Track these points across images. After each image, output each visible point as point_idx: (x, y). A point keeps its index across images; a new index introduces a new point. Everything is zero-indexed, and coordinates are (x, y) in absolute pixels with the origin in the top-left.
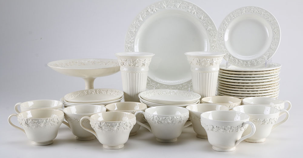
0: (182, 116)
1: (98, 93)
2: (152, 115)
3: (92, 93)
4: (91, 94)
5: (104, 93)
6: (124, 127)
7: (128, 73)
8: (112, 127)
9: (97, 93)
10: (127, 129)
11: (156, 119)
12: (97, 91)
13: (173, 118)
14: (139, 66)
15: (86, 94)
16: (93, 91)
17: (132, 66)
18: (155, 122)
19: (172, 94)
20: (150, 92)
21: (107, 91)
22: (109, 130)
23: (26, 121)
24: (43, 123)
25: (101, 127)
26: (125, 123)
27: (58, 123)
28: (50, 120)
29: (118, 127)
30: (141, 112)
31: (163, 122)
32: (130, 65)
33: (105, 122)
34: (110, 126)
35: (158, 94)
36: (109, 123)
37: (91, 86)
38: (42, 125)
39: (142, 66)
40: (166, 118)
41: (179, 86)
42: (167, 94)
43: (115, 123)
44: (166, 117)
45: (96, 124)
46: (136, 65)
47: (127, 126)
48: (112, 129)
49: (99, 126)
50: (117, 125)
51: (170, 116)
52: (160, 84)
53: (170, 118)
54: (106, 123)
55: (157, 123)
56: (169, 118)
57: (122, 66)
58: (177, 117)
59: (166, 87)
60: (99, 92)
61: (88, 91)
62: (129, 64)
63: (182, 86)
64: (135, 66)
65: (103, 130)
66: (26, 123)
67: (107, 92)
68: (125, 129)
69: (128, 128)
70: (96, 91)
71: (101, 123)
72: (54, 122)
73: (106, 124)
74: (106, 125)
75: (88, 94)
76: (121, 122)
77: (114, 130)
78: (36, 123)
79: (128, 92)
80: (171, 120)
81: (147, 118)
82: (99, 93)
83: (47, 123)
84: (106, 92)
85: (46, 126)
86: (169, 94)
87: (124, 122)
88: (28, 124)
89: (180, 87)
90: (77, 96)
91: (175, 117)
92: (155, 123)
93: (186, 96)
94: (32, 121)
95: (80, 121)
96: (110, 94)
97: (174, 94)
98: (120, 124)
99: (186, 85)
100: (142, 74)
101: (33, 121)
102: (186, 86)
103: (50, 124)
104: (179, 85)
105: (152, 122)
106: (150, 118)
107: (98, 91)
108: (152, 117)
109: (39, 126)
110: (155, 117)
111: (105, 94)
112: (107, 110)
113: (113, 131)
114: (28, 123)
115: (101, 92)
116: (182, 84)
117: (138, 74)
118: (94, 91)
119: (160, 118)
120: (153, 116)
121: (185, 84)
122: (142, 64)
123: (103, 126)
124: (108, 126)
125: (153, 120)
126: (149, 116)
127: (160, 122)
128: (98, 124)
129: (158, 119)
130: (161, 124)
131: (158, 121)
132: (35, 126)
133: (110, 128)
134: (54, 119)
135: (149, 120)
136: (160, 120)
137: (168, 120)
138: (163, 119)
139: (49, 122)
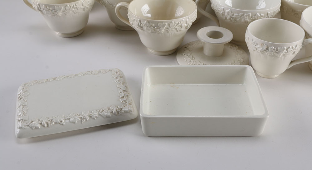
0: (269, 12)
2: (223, 8)
6: (176, 29)
8: (158, 28)
11: (228, 14)
13: (255, 15)
18: (226, 17)
22: (152, 32)
23: (38, 6)
24: (61, 11)
26: (178, 23)
27: (84, 9)
28: (71, 7)
29: (167, 29)
31: (238, 20)
33: (147, 21)
34: (154, 27)
36: (153, 22)
38: (60, 14)
40: (243, 15)
43: (162, 23)
44: (244, 12)
45: (134, 20)
47: (181, 27)
49: (138, 24)
50: (166, 26)
51: (250, 12)
53: (250, 16)
54: (149, 22)
56: (249, 15)
58: (262, 14)
65: (144, 31)
68: (177, 31)
69: (183, 29)
71: (141, 21)
72: (78, 9)
73: (148, 24)
76: (171, 22)
77: (161, 33)
78: (52, 10)
80: (252, 17)
81: (215, 8)
83: (67, 11)
85: (66, 15)
87: (176, 22)
88: (41, 11)
91: (258, 14)
94: (46, 8)
95: (115, 6)
98: (171, 24)
101: (46, 7)
103: (71, 12)
105: (222, 16)
106: (219, 11)
109: (56, 14)
110: (227, 11)
113: (159, 34)
114: (41, 9)
119: (235, 14)
120: (224, 9)
123: (144, 25)
124: (151, 26)
125: (223, 14)
126: (218, 8)
127: (233, 19)
128: (136, 22)
129: (231, 14)
130: (235, 22)
131: (231, 18)
132: (51, 14)
133: (155, 30)
134: (76, 5)
135: (217, 12)
136: (234, 16)
137: (246, 18)
138: (238, 15)
139: (70, 9)
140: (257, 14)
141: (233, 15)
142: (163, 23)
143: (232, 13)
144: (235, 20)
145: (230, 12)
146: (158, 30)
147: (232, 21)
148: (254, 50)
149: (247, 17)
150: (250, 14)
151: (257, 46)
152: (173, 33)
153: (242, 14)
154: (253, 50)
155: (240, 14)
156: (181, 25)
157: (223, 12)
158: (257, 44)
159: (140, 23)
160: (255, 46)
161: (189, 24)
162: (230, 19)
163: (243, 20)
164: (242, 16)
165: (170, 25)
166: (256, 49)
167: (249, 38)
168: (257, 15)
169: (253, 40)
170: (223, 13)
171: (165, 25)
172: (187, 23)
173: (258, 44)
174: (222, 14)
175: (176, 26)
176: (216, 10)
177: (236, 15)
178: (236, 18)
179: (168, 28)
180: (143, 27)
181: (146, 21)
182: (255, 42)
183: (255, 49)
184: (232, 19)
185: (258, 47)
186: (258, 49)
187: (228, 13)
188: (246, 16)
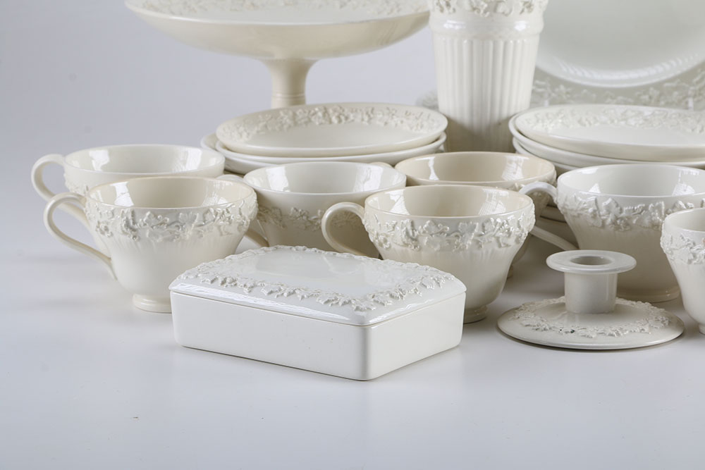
1: (335, 120)
2: (592, 199)
3: (310, 121)
4: (306, 123)
5: (358, 120)
6: (497, 238)
7: (465, 41)
8: (457, 236)
9: (331, 122)
10: (507, 245)
11: (609, 212)
12: (331, 111)
13: (674, 207)
14: (512, 14)
15: (290, 127)
16: (315, 113)
17: (485, 12)
18: (604, 222)
19: (632, 122)
20: (547, 115)
21: (370, 113)
22: (442, 249)
23: (130, 217)
24: (193, 225)
25: (416, 240)
26: (503, 224)
27: (241, 225)
28: (216, 215)
29: (479, 239)
30: (543, 186)
31: (634, 221)
32: (474, 9)
33: (432, 220)
34: (448, 235)
35: (580, 121)
36: (445, 223)
37: (296, 95)
38: (189, 232)
39: (523, 11)
40: (645, 208)
41: (645, 93)
42: (612, 121)
43: (468, 223)
44: (648, 201)
45: (392, 227)
46: (501, 9)
47: (509, 233)
48: (458, 245)
49: (407, 233)
50: (476, 231)
51: (662, 199)
52: (567, 84)
53: (663, 208)
54: (435, 222)
55: (611, 229)
56: (659, 207)
57: (442, 11)
58: (689, 204)
59: (594, 95)
60: (339, 117)
61: (295, 114)
62: (472, 6)
63: (661, 95)
64: (495, 10)
65: (420, 249)
66: (127, 225)
67: (370, 118)
68: (500, 246)
69: (512, 241)
70: (326, 112)
71: (416, 224)
72: (230, 223)
73: (434, 227)
74: (434, 229)
75: (296, 123)
76: (488, 220)
77: (463, 249)
78: (169, 225)
79: (463, 115)
80: (666, 213)
81: (570, 207)
82: (340, 121)
83: (205, 227)
84: (366, 118)
85: (202, 236)
86: (623, 123)
87: (499, 220)
88: (134, 230)
89: (650, 98)
90: (258, 132)
91: (681, 204)
92: (603, 225)
93: (693, 130)
94: (153, 219)
96: (386, 123)
97: (641, 122)
98: (487, 225)
99: (676, 88)
100: (519, 41)
101: (156, 216)
102: (676, 93)
103: (215, 228)
104: (645, 89)
105: (592, 221)
106: (583, 209)
107: (335, 111)
108: (590, 206)
109: (178, 236)
110: (603, 204)
111: (365, 123)
112: (410, 183)
113: (458, 252)
114: (136, 227)
115: (347, 118)
116: (658, 86)
117: (506, 44)
118: (320, 114)
119: (625, 209)
120: (596, 201)
121: (674, 84)
122: (521, 4)
123: (424, 232)
124: (441, 233)
125: (595, 215)
126: (581, 202)
127: (623, 222)
128: (402, 228)
129: (615, 210)
130: (628, 228)
131: (617, 219)
132: (163, 235)
133: (449, 242)
134: (228, 212)
135: (579, 215)
136: (624, 214)
137: (654, 215)
138: (634, 211)
139: (214, 220)
140: (677, 202)
141: (621, 210)
142: (471, 223)
143: (617, 206)
144: (627, 224)
145: (614, 206)
146: (457, 241)
147: (618, 228)
148: (690, 262)
149: (656, 211)
150: (663, 203)
151: (694, 250)
152: (490, 251)
153: (644, 205)
154: (687, 261)
155: (638, 207)
156: (509, 230)
157: (596, 209)
158: (694, 244)
159: (413, 230)
160: (691, 248)
161: (523, 231)
162: (614, 223)
163: (647, 221)
164: (644, 211)
165: (486, 228)
166: (695, 256)
167: (672, 238)
168: (678, 207)
169: (683, 238)
170: (595, 211)
171: (475, 226)
172: (519, 227)
173: (696, 243)
174: (592, 213)
175: (497, 231)
176: (576, 211)
177: (629, 210)
178: (629, 218)
179: (481, 235)
180: (420, 239)
181: (429, 222)
182: (688, 240)
183: (692, 258)
184: (618, 221)
185: (698, 249)
186: (698, 256)
187: (608, 208)
188: (654, 209)
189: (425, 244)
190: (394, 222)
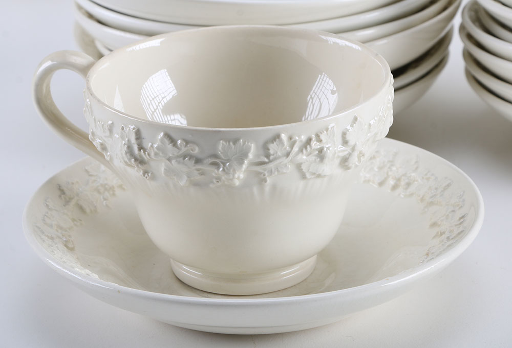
10: (319, 176)
189: (163, 175)
190: (110, 122)
